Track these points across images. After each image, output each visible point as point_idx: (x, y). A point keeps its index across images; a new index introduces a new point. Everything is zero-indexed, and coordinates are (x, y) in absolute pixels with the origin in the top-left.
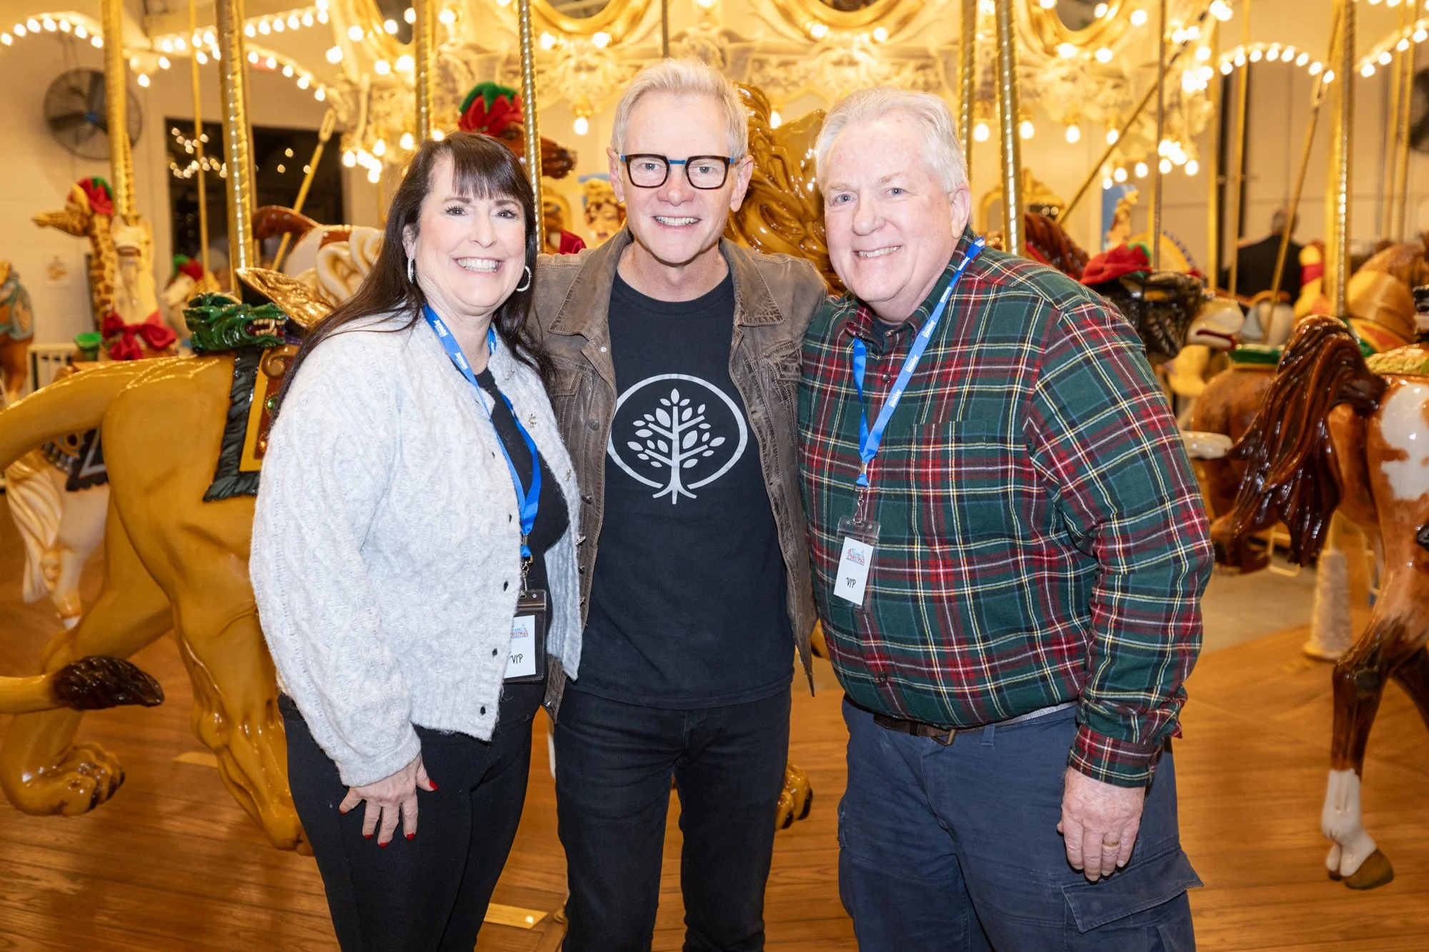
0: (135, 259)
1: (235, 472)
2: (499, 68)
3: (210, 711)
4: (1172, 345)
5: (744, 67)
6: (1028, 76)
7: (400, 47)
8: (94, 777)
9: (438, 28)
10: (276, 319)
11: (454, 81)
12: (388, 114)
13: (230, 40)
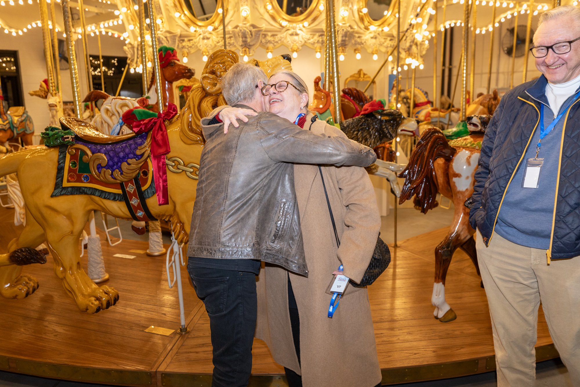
0: (55, 108)
1: (61, 187)
2: (177, 39)
3: (59, 266)
4: (391, 135)
5: (259, 37)
6: (359, 37)
8: (27, 287)
9: (157, 25)
10: (71, 135)
11: (162, 43)
13: (70, 35)
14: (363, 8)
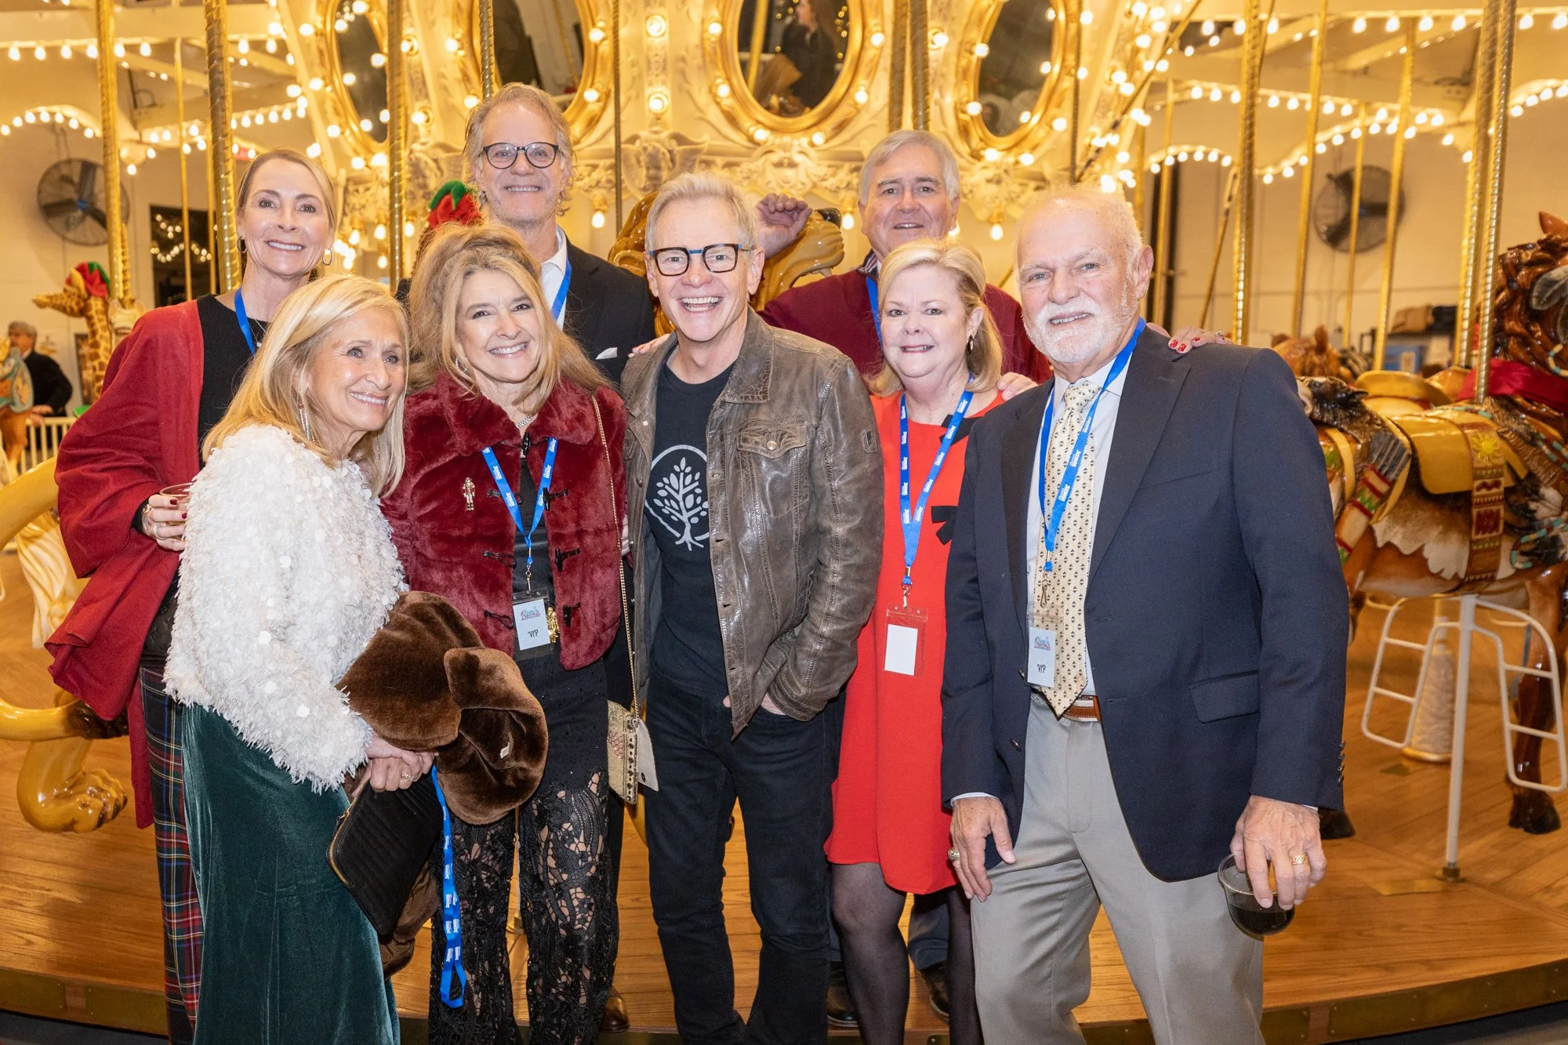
7: (374, 144)
11: (424, 177)
12: (363, 207)
14: (968, 102)
